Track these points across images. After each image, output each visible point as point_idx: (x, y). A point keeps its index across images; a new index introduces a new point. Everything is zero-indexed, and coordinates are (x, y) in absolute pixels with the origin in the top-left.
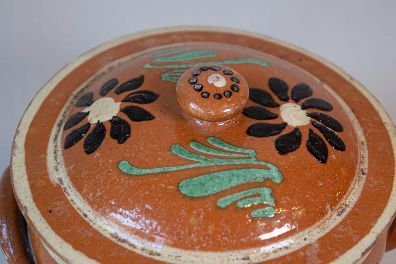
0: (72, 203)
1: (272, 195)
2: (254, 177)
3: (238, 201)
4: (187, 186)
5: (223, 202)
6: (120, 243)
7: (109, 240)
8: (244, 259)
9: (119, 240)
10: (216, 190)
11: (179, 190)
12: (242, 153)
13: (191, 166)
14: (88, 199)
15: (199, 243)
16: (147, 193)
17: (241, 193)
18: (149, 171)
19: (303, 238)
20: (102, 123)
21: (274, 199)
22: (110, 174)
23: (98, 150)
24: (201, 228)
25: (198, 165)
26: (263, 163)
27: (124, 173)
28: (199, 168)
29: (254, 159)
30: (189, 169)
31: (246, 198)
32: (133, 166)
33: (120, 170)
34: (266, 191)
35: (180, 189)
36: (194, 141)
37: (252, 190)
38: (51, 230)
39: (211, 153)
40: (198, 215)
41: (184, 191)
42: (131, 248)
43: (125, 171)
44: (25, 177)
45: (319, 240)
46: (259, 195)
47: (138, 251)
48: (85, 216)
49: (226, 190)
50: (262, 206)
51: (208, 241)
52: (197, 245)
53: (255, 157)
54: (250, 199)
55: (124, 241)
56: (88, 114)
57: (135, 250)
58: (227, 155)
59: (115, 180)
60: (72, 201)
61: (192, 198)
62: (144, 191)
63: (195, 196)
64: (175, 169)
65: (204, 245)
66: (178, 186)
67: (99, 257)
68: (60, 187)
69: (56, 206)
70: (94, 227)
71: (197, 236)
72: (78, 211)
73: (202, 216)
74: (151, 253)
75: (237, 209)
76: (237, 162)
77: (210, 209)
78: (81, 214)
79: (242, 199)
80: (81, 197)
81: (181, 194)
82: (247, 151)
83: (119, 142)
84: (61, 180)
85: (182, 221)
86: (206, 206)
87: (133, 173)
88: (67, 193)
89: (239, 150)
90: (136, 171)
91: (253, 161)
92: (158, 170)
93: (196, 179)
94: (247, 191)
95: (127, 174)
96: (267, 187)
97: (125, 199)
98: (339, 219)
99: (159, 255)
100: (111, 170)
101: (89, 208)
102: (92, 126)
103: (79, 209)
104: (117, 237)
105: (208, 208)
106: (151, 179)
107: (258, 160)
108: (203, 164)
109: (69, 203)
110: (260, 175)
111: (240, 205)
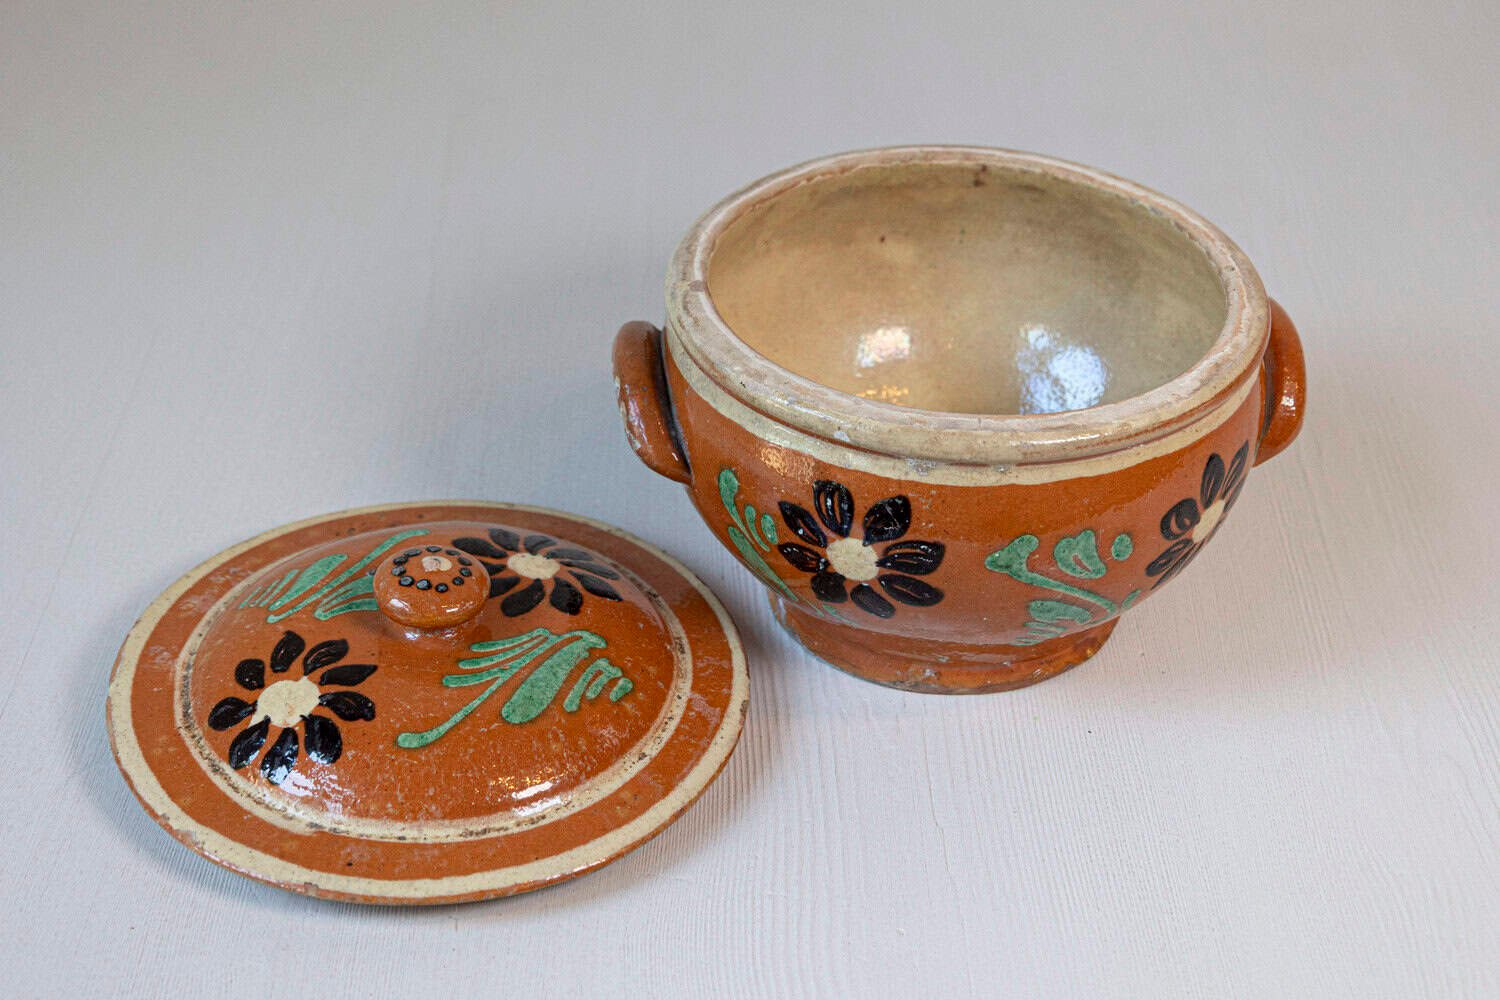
0: (365, 838)
1: (612, 664)
2: (575, 656)
3: (584, 692)
4: (513, 711)
5: (571, 703)
6: (484, 837)
7: (466, 842)
8: (640, 759)
9: (477, 834)
10: (551, 694)
11: (509, 723)
12: (533, 639)
13: (493, 687)
14: (388, 815)
15: (581, 770)
16: (471, 751)
17: (581, 681)
18: (448, 725)
19: (675, 697)
20: (310, 715)
21: (619, 666)
22: (396, 763)
23: (344, 747)
24: (570, 749)
25: (499, 682)
26: (567, 636)
27: (415, 749)
28: (505, 684)
29: (554, 637)
30: (496, 692)
31: (590, 683)
32: (420, 733)
33: (409, 749)
34: (602, 663)
35: (508, 719)
36: (459, 660)
37: (587, 670)
38: (377, 882)
39: (496, 660)
40: (556, 738)
41: (516, 720)
42: (502, 833)
43: (415, 744)
44: (257, 854)
45: (694, 688)
46: (600, 673)
47: (516, 830)
48: (403, 838)
49: (561, 688)
50: (613, 682)
51: (589, 761)
52: (580, 773)
53: (553, 634)
54: (595, 683)
55: (485, 831)
56: (267, 721)
57: (509, 832)
58: (518, 651)
59: (412, 765)
60: (362, 836)
61: (531, 721)
62: (466, 751)
63: (533, 716)
64: (477, 702)
65: (589, 768)
66: (503, 719)
67: (476, 867)
68: (323, 833)
69: (349, 854)
70: (429, 841)
71: (574, 763)
72: (386, 840)
73: (561, 735)
74: (532, 822)
75: (592, 703)
76: (539, 651)
77: (563, 721)
78: (392, 841)
79: (587, 688)
80: (373, 821)
81: (514, 724)
82: (535, 633)
83: (368, 719)
84: (312, 825)
85: (543, 756)
86: (557, 720)
87: (430, 740)
88: (343, 832)
89: (525, 638)
90: (431, 736)
91: (555, 640)
92: (459, 716)
93: (515, 697)
94: (583, 677)
95: (423, 747)
96: (599, 658)
97: (448, 776)
98: (688, 656)
99: (544, 817)
100: (393, 757)
101: (400, 825)
102: (297, 728)
103: (382, 838)
104: (471, 833)
105: (560, 721)
106: (461, 732)
107: (559, 635)
108: (504, 677)
109: (361, 841)
110: (578, 649)
111: (591, 695)
